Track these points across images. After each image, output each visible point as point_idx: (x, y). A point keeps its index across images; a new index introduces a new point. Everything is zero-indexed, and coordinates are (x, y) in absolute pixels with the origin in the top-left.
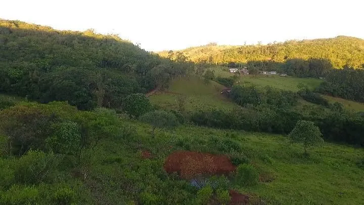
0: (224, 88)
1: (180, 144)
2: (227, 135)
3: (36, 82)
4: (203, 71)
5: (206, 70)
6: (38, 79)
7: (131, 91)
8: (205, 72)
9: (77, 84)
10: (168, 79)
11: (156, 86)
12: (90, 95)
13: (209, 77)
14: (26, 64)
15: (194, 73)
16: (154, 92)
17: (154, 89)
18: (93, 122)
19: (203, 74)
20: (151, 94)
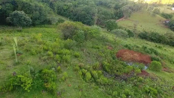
0: (165, 19)
1: (126, 46)
2: (156, 46)
3: (72, 12)
4: (152, 9)
5: (155, 8)
6: (73, 11)
7: (110, 18)
8: (154, 9)
9: (87, 13)
10: (131, 12)
11: (123, 16)
12: (92, 19)
13: (156, 12)
14: (69, 4)
15: (146, 10)
16: (122, 19)
17: (122, 18)
18: (89, 32)
19: (153, 11)
20: (120, 20)
